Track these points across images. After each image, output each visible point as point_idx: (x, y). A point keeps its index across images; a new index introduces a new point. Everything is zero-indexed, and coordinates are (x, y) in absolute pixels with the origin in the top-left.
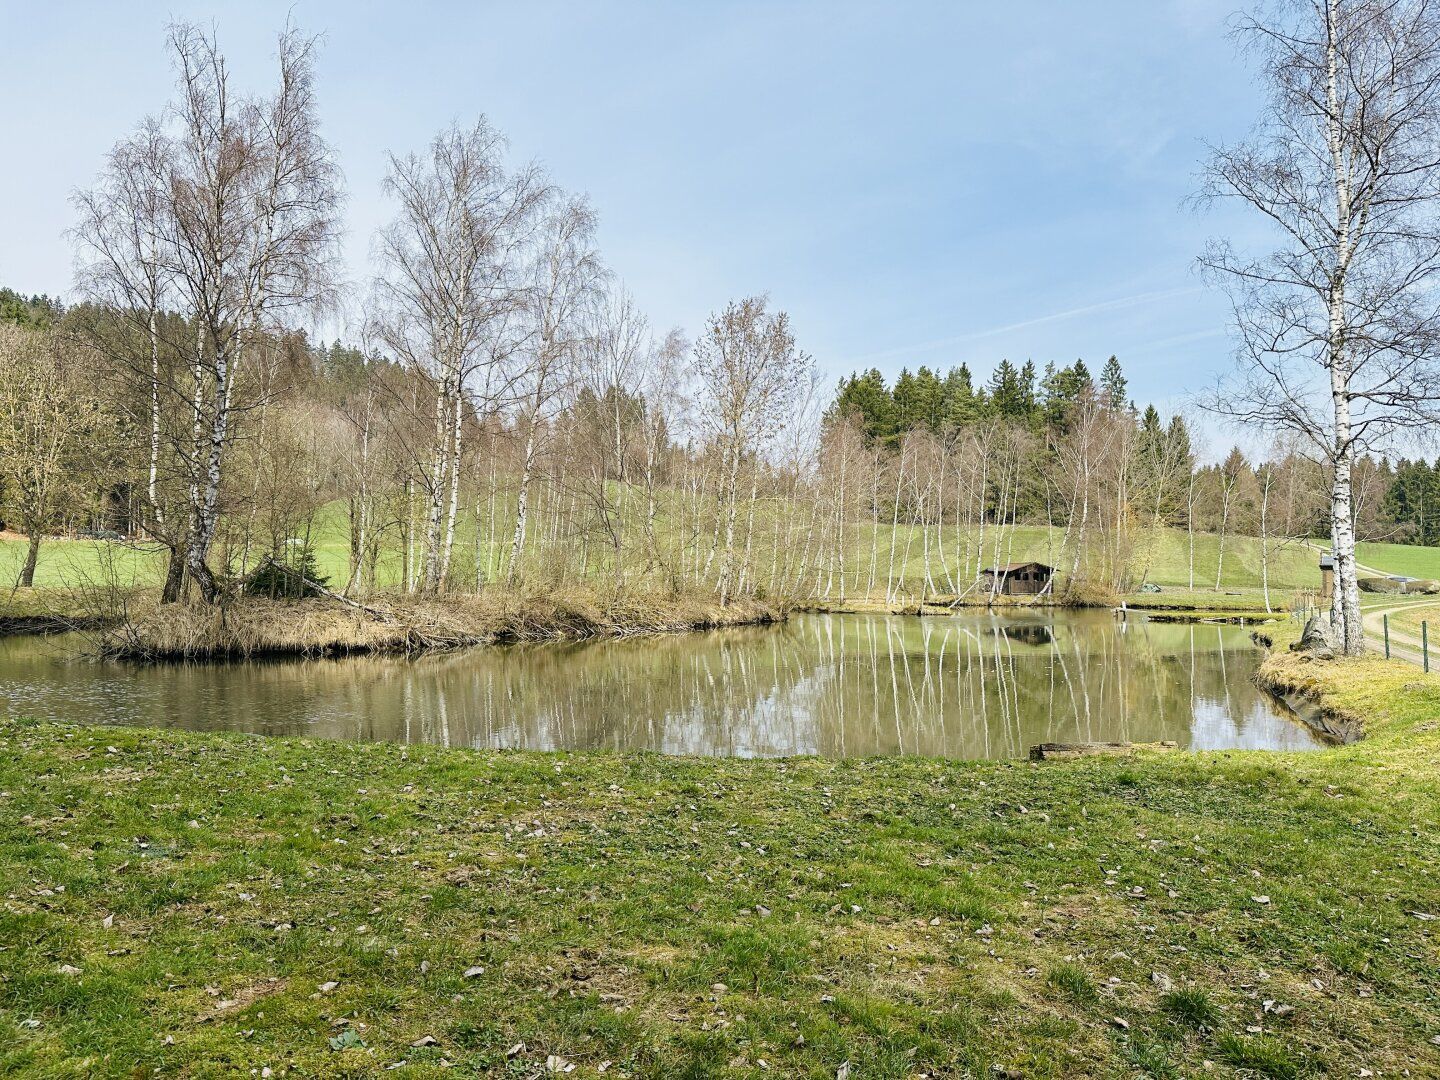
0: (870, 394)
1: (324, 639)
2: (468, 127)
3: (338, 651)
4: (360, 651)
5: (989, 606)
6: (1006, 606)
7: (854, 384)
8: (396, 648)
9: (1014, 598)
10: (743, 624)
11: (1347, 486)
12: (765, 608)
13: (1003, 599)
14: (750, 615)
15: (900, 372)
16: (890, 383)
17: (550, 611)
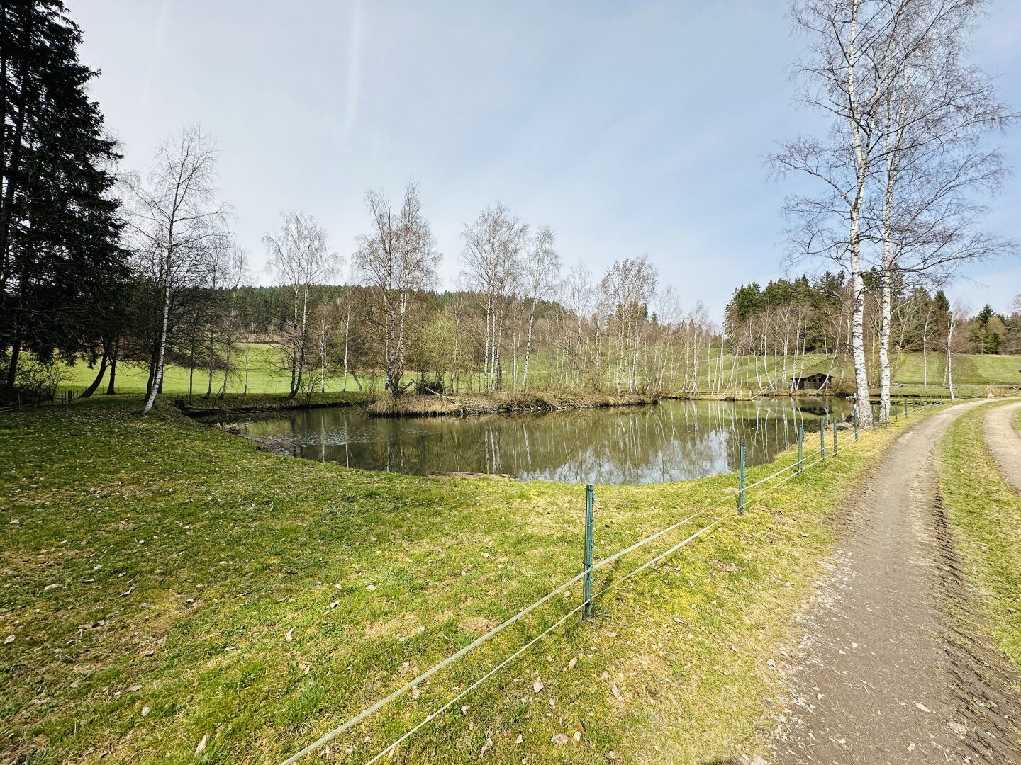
0: (750, 294)
1: (430, 410)
2: (493, 207)
3: (435, 414)
4: (442, 414)
5: (790, 395)
6: (800, 395)
7: (742, 290)
8: (457, 414)
9: (805, 392)
10: (629, 405)
11: (860, 328)
12: (642, 397)
13: (799, 392)
14: (633, 401)
15: (768, 282)
16: (763, 288)
17: (529, 399)
